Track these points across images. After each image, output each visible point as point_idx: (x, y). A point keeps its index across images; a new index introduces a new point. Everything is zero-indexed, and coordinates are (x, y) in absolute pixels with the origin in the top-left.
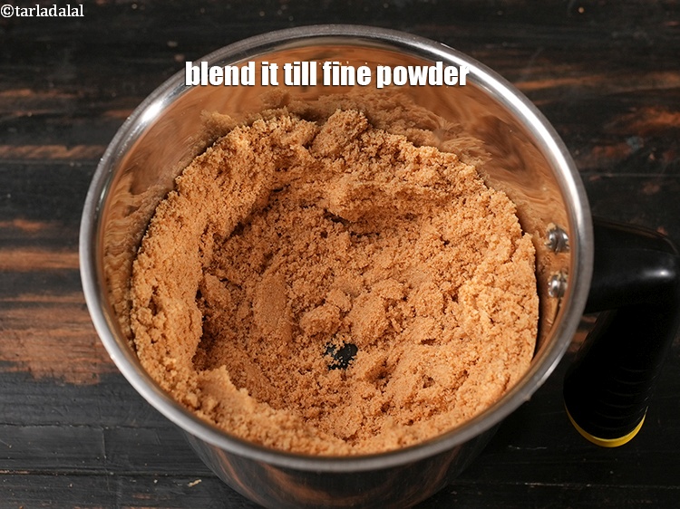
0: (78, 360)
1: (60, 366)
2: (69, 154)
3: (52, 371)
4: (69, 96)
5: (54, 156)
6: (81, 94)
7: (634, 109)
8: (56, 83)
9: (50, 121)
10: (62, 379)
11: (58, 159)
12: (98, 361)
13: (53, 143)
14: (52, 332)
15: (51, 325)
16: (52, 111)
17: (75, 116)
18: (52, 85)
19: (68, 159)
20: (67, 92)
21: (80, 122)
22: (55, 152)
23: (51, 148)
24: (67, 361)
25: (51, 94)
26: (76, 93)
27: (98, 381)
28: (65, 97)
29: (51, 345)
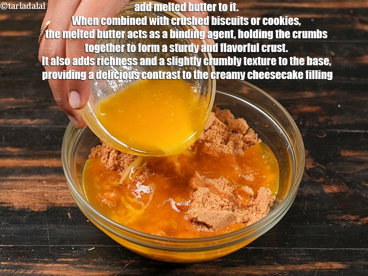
0: (36, 201)
1: (28, 204)
2: (32, 122)
3: (24, 206)
4: (32, 101)
5: (25, 123)
6: (38, 100)
7: (292, 105)
8: (26, 96)
9: (23, 110)
10: (28, 209)
11: (27, 124)
12: (46, 202)
13: (25, 118)
14: (24, 191)
15: (23, 188)
16: (25, 106)
17: (35, 108)
18: (24, 97)
19: (32, 124)
20: (31, 99)
21: (37, 110)
22: (25, 122)
23: (24, 120)
24: (31, 202)
25: (24, 100)
26: (35, 99)
27: (45, 210)
28: (30, 101)
29: (23, 196)
